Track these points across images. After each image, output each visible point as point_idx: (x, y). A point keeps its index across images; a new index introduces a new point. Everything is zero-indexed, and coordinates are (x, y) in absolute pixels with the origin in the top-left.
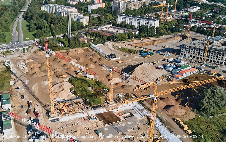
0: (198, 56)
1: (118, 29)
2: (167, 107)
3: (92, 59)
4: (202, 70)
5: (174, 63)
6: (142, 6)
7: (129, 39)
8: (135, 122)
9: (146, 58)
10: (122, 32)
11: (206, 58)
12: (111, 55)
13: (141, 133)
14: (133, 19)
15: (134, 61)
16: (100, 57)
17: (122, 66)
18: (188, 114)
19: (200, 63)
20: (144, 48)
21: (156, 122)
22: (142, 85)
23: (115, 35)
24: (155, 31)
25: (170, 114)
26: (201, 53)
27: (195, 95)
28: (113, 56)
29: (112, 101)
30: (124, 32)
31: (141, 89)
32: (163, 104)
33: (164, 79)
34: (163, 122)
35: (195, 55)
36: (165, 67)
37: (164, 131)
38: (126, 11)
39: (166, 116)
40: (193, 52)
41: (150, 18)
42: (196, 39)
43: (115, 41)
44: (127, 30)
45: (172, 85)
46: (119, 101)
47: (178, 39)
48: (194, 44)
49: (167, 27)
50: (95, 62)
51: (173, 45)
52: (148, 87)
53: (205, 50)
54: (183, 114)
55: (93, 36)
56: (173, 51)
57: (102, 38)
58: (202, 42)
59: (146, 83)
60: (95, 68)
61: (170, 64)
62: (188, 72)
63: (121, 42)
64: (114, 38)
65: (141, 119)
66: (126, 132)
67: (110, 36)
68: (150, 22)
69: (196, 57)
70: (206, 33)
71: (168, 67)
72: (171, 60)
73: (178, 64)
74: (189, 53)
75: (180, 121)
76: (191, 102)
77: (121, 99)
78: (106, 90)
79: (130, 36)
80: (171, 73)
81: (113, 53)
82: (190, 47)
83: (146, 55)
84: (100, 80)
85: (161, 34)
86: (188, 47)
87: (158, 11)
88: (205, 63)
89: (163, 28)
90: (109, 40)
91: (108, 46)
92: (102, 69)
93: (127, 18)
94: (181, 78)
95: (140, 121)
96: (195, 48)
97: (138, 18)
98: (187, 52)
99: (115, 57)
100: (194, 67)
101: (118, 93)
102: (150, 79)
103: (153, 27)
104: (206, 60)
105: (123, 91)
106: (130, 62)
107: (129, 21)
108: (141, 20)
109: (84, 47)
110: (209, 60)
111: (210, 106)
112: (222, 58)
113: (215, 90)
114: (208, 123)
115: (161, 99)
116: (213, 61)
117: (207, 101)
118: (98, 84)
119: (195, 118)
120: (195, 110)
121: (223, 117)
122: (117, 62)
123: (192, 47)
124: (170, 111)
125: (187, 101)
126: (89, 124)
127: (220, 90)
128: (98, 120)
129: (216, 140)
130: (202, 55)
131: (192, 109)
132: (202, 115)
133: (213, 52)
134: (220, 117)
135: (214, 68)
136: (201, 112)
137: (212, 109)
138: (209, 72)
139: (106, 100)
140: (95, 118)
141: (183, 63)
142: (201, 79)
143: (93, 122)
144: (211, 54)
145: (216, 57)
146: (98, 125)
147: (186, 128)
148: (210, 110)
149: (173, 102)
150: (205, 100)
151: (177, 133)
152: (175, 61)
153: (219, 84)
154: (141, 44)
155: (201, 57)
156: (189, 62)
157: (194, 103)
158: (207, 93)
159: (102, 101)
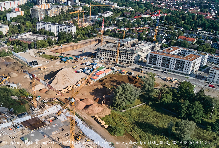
0: (111, 58)
1: (38, 36)
2: (87, 107)
3: (14, 67)
4: (115, 70)
5: (91, 66)
6: (60, 13)
7: (49, 45)
8: (59, 125)
9: (66, 63)
10: (42, 39)
11: (118, 59)
12: (33, 62)
13: (65, 133)
14: (52, 26)
15: (55, 67)
16: (22, 65)
17: (44, 72)
18: (104, 111)
19: (113, 64)
20: (64, 54)
21: (78, 122)
22: (64, 89)
23: (35, 42)
24: (73, 37)
25: (89, 113)
27: (110, 93)
28: (35, 63)
29: (37, 107)
30: (44, 39)
31: (64, 92)
32: (82, 105)
33: (83, 82)
34: (84, 121)
35: (109, 57)
36: (83, 70)
37: (85, 129)
38: (45, 18)
39: (86, 115)
40: (107, 55)
41: (68, 25)
42: (109, 42)
43: (36, 48)
44: (47, 37)
45: (90, 86)
46: (44, 107)
47: (94, 43)
48: (108, 47)
49: (84, 32)
50: (17, 71)
51: (90, 49)
52: (69, 91)
53: (116, 52)
54: (100, 111)
55: (14, 44)
56: (89, 55)
57: (23, 46)
58: (114, 44)
59: (67, 87)
60: (17, 76)
61: (88, 67)
62: (104, 73)
63: (42, 49)
64: (34, 45)
65: (65, 120)
66: (51, 135)
67: (31, 44)
68: (67, 28)
69: (110, 59)
70: (118, 36)
71: (86, 70)
72: (88, 63)
73: (94, 66)
74: (103, 55)
75: (98, 117)
76: (106, 100)
77: (46, 104)
78: (30, 97)
79: (50, 43)
81: (34, 60)
82: (104, 50)
83: (66, 60)
84: (23, 87)
85: (79, 39)
86: (102, 50)
87: (75, 18)
88: (118, 63)
89: (80, 33)
90: (30, 47)
91: (29, 53)
92: (25, 77)
93: (46, 25)
94: (97, 79)
95: (63, 123)
96: (108, 51)
97: (56, 24)
98: (102, 55)
99: (37, 64)
100: (109, 68)
101: (42, 99)
102: (71, 82)
103: (71, 33)
104: (118, 60)
105: (47, 97)
106: (51, 68)
107: (48, 28)
108: (59, 27)
109: (5, 56)
110: (121, 61)
111: (122, 101)
112: (132, 57)
113: (126, 87)
114: (121, 116)
115: (81, 100)
116: (124, 61)
117: (120, 97)
118: (22, 93)
119: (110, 113)
120: (110, 106)
121: (134, 109)
122: (39, 69)
123: (106, 50)
124: (89, 110)
125: (103, 99)
126: (14, 132)
127: (130, 86)
128: (24, 128)
129: (128, 131)
130: (115, 56)
131: (107, 106)
132: (116, 110)
133: (123, 53)
134: (131, 110)
135: (125, 67)
136: (115, 108)
137: (124, 103)
138: (121, 71)
139: (31, 107)
140: (21, 126)
141: (99, 65)
142: (115, 79)
143: (18, 131)
144: (122, 55)
145: (126, 58)
146: (24, 132)
147: (103, 123)
148: (122, 105)
149: (91, 101)
150: (118, 97)
151: (96, 129)
152: (92, 64)
153: (129, 81)
154: (61, 50)
155: (114, 58)
156: (104, 64)
157: (109, 100)
158: (119, 90)
159: (26, 109)
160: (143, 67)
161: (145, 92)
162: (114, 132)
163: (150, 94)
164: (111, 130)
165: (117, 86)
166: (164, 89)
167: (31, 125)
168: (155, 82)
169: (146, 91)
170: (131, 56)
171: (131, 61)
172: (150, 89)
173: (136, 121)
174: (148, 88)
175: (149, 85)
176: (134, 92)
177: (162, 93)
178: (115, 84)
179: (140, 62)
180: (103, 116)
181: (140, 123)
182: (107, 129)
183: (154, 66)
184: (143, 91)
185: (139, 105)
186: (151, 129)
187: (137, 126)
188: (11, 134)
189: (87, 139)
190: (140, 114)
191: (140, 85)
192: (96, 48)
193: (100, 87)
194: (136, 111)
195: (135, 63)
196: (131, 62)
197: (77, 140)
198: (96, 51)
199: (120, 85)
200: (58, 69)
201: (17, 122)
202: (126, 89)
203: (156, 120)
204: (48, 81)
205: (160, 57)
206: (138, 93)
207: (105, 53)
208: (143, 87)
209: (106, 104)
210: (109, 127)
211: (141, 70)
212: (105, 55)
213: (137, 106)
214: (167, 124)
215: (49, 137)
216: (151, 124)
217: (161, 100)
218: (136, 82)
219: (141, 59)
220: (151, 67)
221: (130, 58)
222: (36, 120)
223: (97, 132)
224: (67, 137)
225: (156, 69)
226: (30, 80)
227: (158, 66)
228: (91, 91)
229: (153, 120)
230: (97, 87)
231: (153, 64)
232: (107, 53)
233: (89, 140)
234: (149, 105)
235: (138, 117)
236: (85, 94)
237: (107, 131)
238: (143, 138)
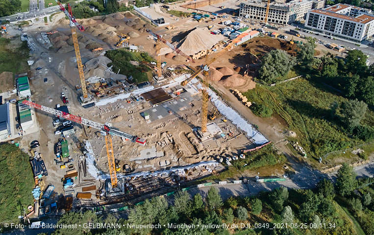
0: (259, 16)
2: (224, 78)
3: (136, 25)
4: (264, 32)
5: (232, 26)
8: (188, 99)
9: (200, 21)
11: (268, 18)
12: (159, 20)
13: (196, 110)
15: (186, 26)
17: (172, 33)
18: (247, 84)
19: (261, 24)
20: (197, 10)
21: (212, 97)
22: (196, 54)
25: (228, 86)
26: (262, 13)
27: (255, 62)
28: (161, 21)
29: (161, 75)
31: (195, 58)
32: (219, 75)
33: (222, 46)
34: (220, 96)
35: (255, 15)
36: (222, 31)
37: (221, 105)
39: (222, 88)
40: (253, 12)
43: (163, 3)
45: (229, 52)
46: (170, 76)
48: (255, 2)
50: (139, 30)
51: (232, 4)
52: (202, 57)
53: (266, 9)
54: (242, 84)
56: (231, 11)
59: (200, 52)
60: (139, 37)
61: (228, 27)
62: (248, 35)
63: (170, 3)
65: (196, 94)
66: (178, 111)
69: (257, 18)
71: (225, 31)
72: (229, 22)
73: (236, 27)
74: (249, 13)
75: (238, 92)
76: (250, 70)
77: (173, 73)
78: (154, 63)
80: (229, 37)
81: (160, 17)
82: (249, 6)
83: (200, 18)
84: (146, 51)
86: (247, 6)
88: (267, 24)
91: (154, 8)
92: (148, 38)
94: (240, 43)
95: (194, 97)
96: (255, 7)
98: (246, 12)
99: (164, 23)
100: (255, 29)
101: (169, 66)
102: (205, 46)
104: (268, 20)
105: (174, 63)
106: (181, 27)
109: (124, 11)
110: (271, 20)
111: (271, 73)
112: (286, 17)
113: (276, 55)
114: (270, 92)
115: (218, 69)
116: (275, 21)
117: (268, 67)
118: (143, 57)
119: (255, 87)
120: (255, 79)
121: (286, 84)
122: (166, 28)
123: (252, 6)
124: (228, 82)
125: (246, 69)
126: (133, 106)
127: (282, 54)
128: (144, 101)
129: (278, 111)
130: (264, 14)
131: (251, 77)
132: (263, 84)
133: (275, 10)
134: (283, 85)
135: (277, 29)
136: (262, 80)
137: (273, 76)
138: (271, 34)
139: (154, 76)
140: (141, 98)
141: (242, 25)
142: (262, 43)
143: (138, 104)
144: (273, 13)
145: (278, 17)
146: (144, 106)
147: (245, 99)
148: (271, 78)
149: (230, 71)
150: (266, 66)
151: (235, 107)
152: (233, 24)
153: (282, 47)
154: (194, 5)
155: (262, 17)
156: (249, 24)
157: (254, 71)
158: (267, 58)
159: (149, 77)
160: (300, 30)
161: (302, 62)
162: (259, 111)
163: (308, 65)
164: (255, 109)
165: (265, 53)
166: (327, 59)
167: (153, 98)
168: (315, 49)
169: (303, 60)
170: (284, 15)
171: (285, 21)
172: (309, 59)
173: (288, 99)
174: (306, 57)
175: (307, 53)
176: (287, 62)
177: (324, 64)
178: (262, 50)
179: (297, 23)
180: (245, 90)
181: (294, 101)
182: (250, 107)
183: (315, 28)
184: (299, 61)
185: (293, 78)
186: (308, 110)
187: (289, 105)
188: (129, 107)
189: (223, 118)
190: (293, 90)
191: (295, 53)
192: (239, 4)
193: (242, 52)
194: (289, 85)
195: (290, 23)
196: (285, 23)
197: (211, 120)
198: (239, 8)
199: (269, 50)
200: (189, 30)
201: (137, 93)
202: (277, 58)
203: (314, 98)
204: (176, 44)
205: (323, 17)
206: (293, 63)
207: (250, 10)
208: (299, 56)
209: (249, 75)
210: (253, 104)
211: (297, 33)
212: (250, 12)
213: (291, 79)
214: (329, 105)
215: (175, 114)
216: (308, 103)
217: (322, 73)
218: (290, 49)
219: (297, 19)
220: (310, 29)
221: (284, 18)
222: (160, 92)
223: (237, 111)
224: (198, 115)
225: (317, 33)
226: (154, 42)
227: (320, 29)
228: (231, 58)
229: (311, 98)
230: (238, 53)
231: (314, 26)
232: (253, 10)
233: (226, 121)
234: (306, 79)
235: (291, 94)
236: (223, 62)
237: (249, 110)
238: (297, 121)
